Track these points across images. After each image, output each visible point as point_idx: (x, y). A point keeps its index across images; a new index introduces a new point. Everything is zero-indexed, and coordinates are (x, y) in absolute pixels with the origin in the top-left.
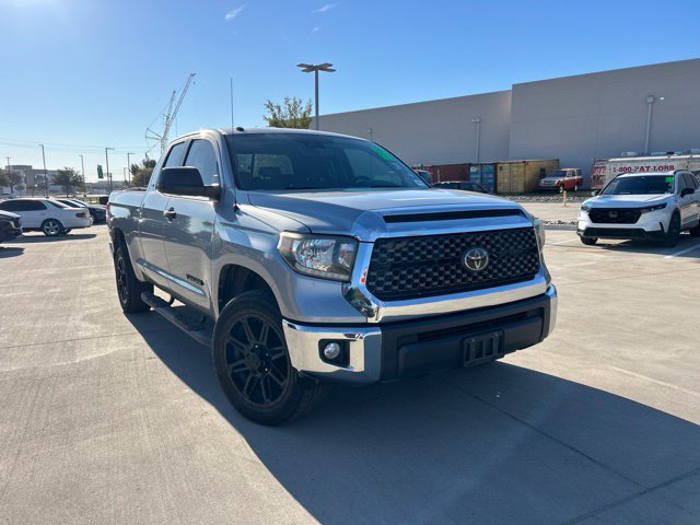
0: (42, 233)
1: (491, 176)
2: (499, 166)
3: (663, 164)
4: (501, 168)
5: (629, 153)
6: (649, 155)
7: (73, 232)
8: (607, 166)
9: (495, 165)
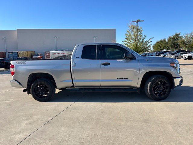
1: (16, 56)
2: (19, 53)
3: (63, 53)
4: (20, 53)
5: (53, 50)
6: (58, 51)
8: (50, 53)
9: (17, 52)
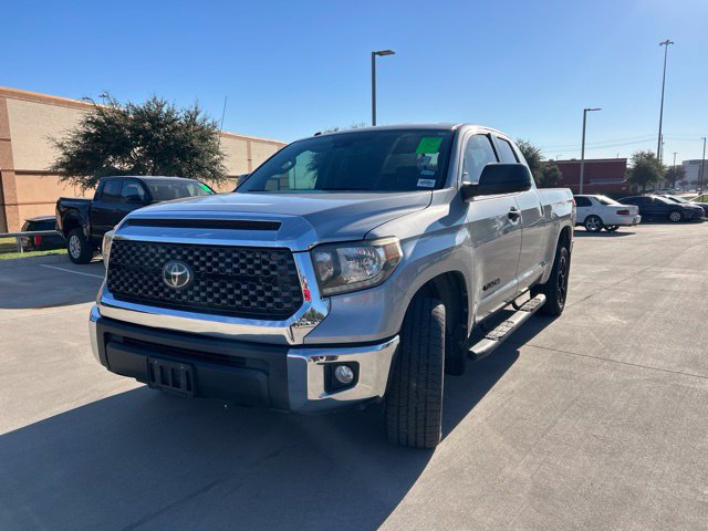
0: (583, 229)
7: (620, 230)
